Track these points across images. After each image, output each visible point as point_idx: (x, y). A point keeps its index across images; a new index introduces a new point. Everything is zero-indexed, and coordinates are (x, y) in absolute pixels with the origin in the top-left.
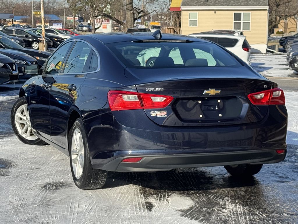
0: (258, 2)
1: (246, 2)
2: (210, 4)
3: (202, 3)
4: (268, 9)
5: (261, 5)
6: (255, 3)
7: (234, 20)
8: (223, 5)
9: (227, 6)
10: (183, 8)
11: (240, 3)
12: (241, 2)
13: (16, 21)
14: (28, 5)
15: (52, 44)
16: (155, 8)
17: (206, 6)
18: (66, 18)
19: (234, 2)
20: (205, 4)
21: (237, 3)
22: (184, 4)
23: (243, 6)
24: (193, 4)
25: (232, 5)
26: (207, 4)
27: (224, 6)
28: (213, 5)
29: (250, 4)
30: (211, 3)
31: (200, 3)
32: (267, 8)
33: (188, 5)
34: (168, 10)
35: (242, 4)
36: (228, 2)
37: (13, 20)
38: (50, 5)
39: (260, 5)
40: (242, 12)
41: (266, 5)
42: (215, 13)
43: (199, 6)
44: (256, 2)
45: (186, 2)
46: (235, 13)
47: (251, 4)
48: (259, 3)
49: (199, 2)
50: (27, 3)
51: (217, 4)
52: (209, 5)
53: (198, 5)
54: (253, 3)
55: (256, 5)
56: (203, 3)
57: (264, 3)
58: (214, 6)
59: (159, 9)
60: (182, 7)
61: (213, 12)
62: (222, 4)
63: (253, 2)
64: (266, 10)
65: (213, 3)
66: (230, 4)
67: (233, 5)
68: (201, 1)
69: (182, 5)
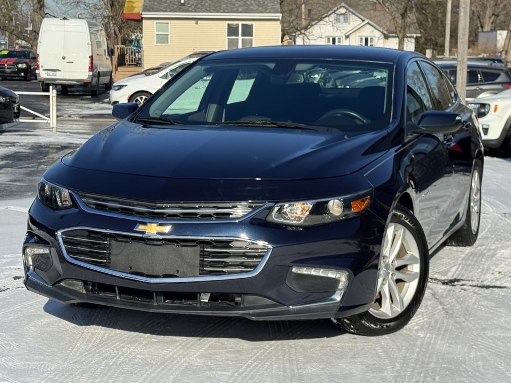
0: (264, 7)
1: (246, 7)
2: (189, 9)
3: (175, 7)
4: (280, 18)
5: (270, 12)
6: (260, 9)
7: (228, 35)
8: (209, 11)
9: (217, 12)
10: (145, 15)
11: (236, 9)
12: (238, 6)
16: (81, 14)
17: (183, 11)
19: (226, 6)
20: (181, 8)
21: (232, 8)
22: (146, 9)
23: (241, 12)
24: (161, 8)
25: (224, 12)
26: (185, 10)
27: (211, 12)
28: (194, 11)
29: (252, 10)
30: (190, 7)
31: (173, 7)
32: (279, 16)
33: (153, 9)
35: (240, 9)
36: (217, 6)
39: (267, 11)
40: (240, 23)
41: (277, 12)
42: (197, 23)
43: (171, 11)
44: (261, 7)
45: (150, 5)
46: (228, 25)
47: (254, 10)
48: (266, 9)
49: (171, 5)
51: (200, 10)
52: (188, 11)
53: (169, 10)
54: (257, 9)
55: (262, 12)
56: (178, 7)
57: (274, 8)
58: (196, 12)
60: (143, 13)
61: (194, 22)
62: (208, 9)
63: (256, 7)
64: (278, 20)
65: (193, 7)
66: (220, 9)
67: (226, 11)
68: (175, 4)
69: (143, 11)
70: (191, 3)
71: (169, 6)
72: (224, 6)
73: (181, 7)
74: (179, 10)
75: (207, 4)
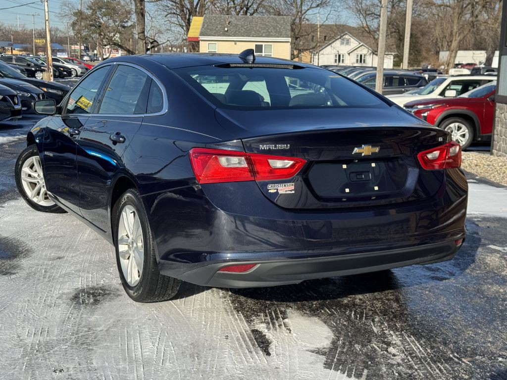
0: (280, 34)
1: (268, 34)
3: (222, 33)
4: (290, 41)
5: (283, 37)
6: (277, 34)
8: (243, 36)
9: (248, 37)
10: (202, 38)
11: (261, 34)
12: (263, 33)
13: (16, 49)
14: (28, 32)
15: (57, 74)
17: (226, 36)
18: (71, 47)
19: (255, 33)
21: (259, 34)
22: (202, 34)
23: (264, 37)
24: (212, 34)
25: (253, 37)
27: (244, 36)
29: (272, 35)
30: (231, 33)
31: (219, 33)
33: (207, 34)
34: (183, 41)
35: (264, 35)
36: (249, 33)
37: (12, 48)
38: (52, 33)
40: (263, 44)
41: (288, 37)
42: (236, 44)
43: (218, 36)
45: (205, 32)
46: (256, 45)
48: (281, 35)
50: (27, 31)
51: (237, 35)
52: (229, 36)
55: (278, 37)
57: (286, 34)
58: (234, 36)
59: (173, 39)
60: (200, 37)
61: (233, 43)
62: (243, 34)
63: (275, 34)
64: (288, 42)
65: (233, 33)
66: (251, 34)
67: (255, 36)
68: (221, 31)
69: (200, 35)
70: (232, 30)
71: (217, 32)
72: (253, 32)
73: (226, 33)
74: (224, 35)
75: (242, 31)
